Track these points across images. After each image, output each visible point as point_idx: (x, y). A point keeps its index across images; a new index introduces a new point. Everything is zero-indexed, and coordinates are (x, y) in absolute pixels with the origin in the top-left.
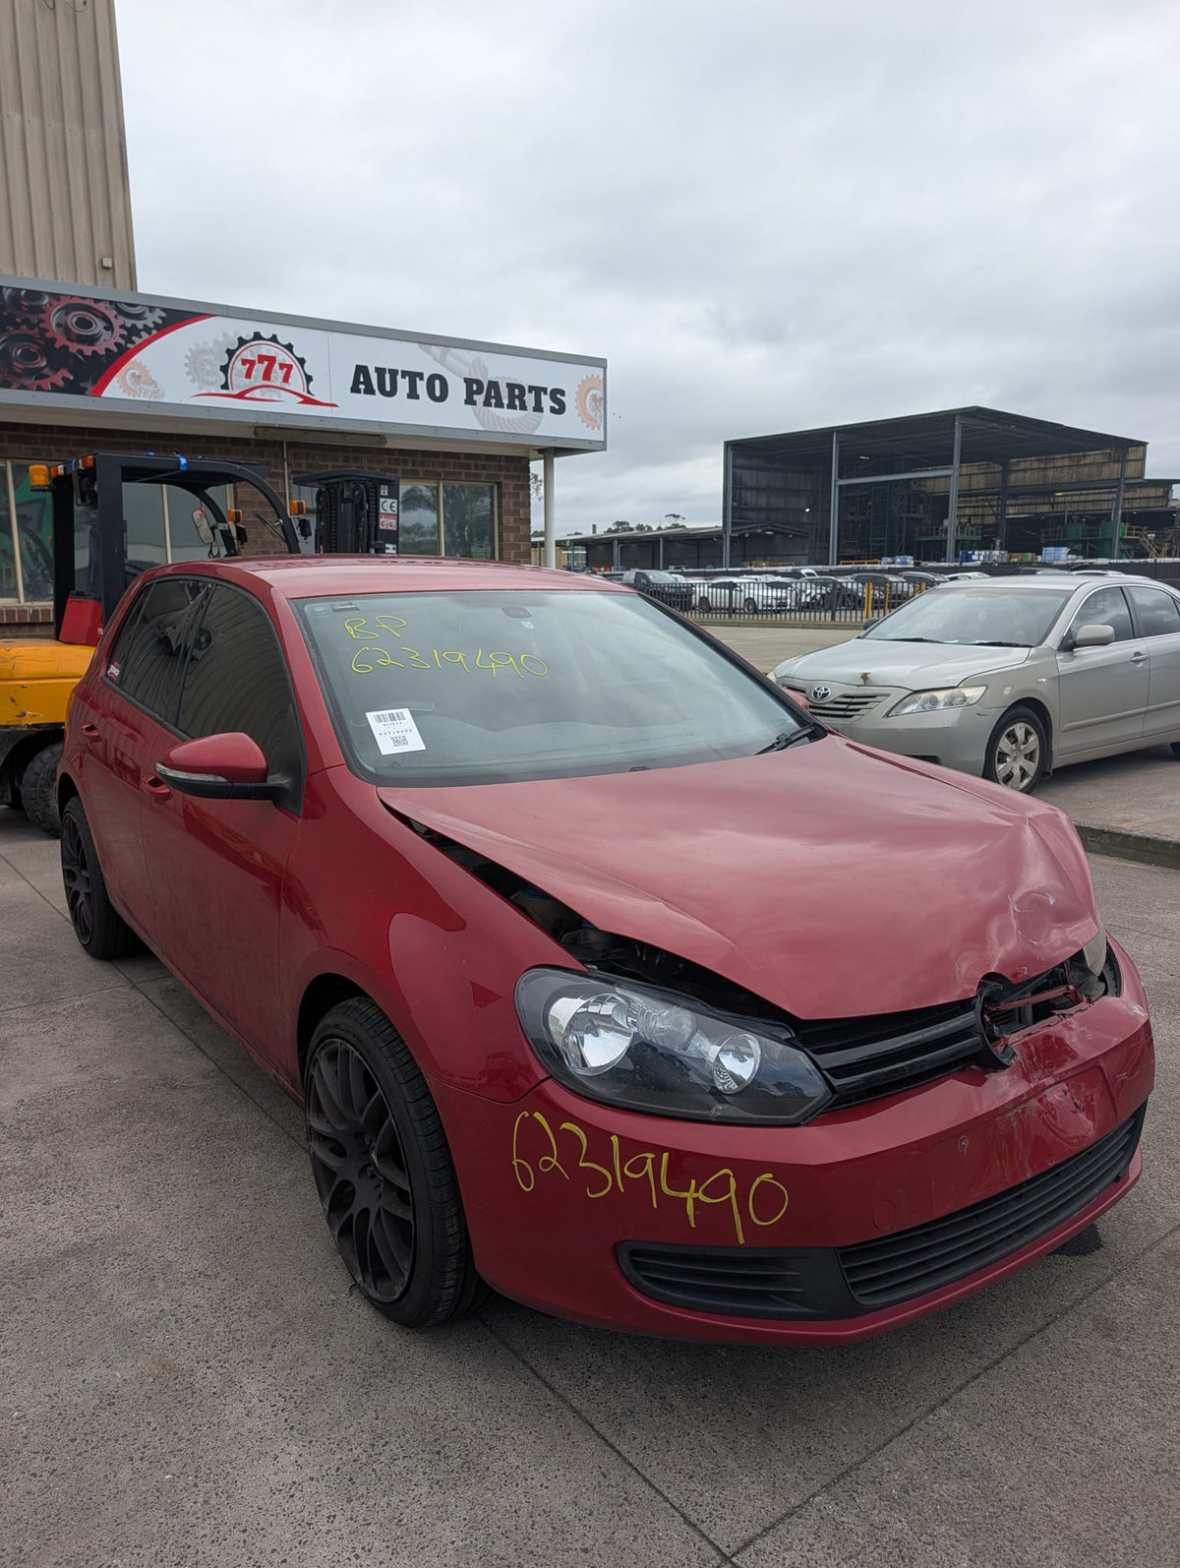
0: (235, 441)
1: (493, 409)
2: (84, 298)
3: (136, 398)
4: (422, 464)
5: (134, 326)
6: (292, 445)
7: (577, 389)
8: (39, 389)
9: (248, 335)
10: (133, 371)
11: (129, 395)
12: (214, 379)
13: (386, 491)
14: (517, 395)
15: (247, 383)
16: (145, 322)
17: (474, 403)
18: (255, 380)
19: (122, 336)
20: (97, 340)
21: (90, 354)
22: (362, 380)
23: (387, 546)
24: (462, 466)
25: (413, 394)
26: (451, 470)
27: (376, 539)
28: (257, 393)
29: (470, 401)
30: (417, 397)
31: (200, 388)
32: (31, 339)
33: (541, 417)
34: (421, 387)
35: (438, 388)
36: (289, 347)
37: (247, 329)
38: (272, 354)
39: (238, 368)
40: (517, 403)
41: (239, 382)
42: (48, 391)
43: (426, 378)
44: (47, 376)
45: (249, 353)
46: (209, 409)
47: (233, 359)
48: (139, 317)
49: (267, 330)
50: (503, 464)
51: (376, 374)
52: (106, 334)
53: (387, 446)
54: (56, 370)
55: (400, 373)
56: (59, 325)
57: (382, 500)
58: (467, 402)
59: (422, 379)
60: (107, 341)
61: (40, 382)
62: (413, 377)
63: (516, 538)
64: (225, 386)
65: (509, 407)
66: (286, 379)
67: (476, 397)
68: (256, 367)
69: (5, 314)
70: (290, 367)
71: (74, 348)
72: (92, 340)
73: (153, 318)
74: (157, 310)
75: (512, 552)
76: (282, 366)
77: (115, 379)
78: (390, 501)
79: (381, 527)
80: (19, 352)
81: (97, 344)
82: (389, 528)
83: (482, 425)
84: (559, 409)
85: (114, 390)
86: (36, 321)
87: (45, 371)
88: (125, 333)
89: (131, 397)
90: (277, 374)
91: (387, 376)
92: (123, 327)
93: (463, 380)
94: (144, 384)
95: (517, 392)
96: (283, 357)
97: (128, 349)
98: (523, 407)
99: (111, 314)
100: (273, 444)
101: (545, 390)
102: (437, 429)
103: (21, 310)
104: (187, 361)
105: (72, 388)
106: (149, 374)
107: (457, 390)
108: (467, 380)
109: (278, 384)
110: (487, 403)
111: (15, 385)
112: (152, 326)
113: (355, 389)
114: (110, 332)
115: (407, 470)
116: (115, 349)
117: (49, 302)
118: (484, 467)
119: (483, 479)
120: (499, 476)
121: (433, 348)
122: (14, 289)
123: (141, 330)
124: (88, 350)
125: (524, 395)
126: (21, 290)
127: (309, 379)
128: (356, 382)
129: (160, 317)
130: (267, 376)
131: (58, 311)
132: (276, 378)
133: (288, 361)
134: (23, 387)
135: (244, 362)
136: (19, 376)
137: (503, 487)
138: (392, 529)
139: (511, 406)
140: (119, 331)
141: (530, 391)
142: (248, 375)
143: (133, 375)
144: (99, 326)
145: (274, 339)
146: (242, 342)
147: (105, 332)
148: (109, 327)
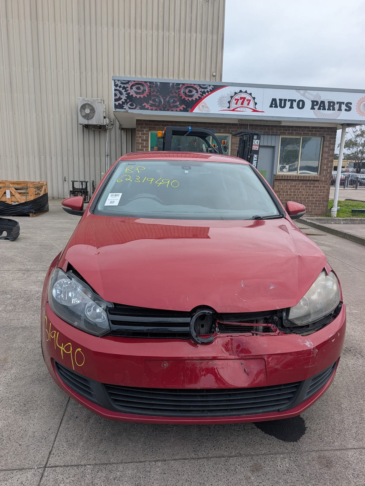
0: (233, 124)
1: (321, 111)
2: (191, 84)
3: (202, 112)
4: (295, 130)
5: (204, 91)
6: (251, 125)
7: (357, 102)
8: (176, 111)
9: (238, 91)
10: (202, 104)
11: (200, 111)
12: (226, 105)
13: (256, 137)
14: (332, 105)
15: (236, 106)
16: (207, 90)
17: (314, 109)
18: (238, 105)
19: (200, 94)
20: (193, 96)
21: (191, 100)
22: (274, 103)
23: (254, 155)
24: (310, 131)
25: (291, 107)
26: (306, 132)
27: (251, 153)
28: (238, 109)
29: (313, 108)
30: (293, 108)
31: (221, 108)
32: (176, 97)
33: (341, 113)
34: (295, 104)
35: (301, 105)
36: (251, 94)
37: (237, 89)
38: (245, 97)
39: (234, 101)
40: (331, 108)
41: (233, 106)
42: (179, 111)
43: (297, 101)
44: (179, 107)
45: (237, 97)
46: (223, 115)
47: (232, 99)
48: (206, 88)
49: (244, 89)
50: (326, 130)
51: (279, 101)
52: (196, 94)
53: (282, 125)
54: (181, 105)
55: (288, 100)
56: (183, 92)
57: (254, 140)
58: (311, 109)
59: (295, 102)
60: (196, 96)
61: (177, 109)
62: (292, 101)
63: (328, 156)
64: (229, 107)
65: (328, 110)
66: (248, 104)
67: (315, 107)
68: (239, 101)
69: (170, 90)
70: (250, 100)
71: (187, 99)
72: (192, 96)
73: (209, 88)
74: (211, 86)
75: (326, 160)
76: (247, 100)
77: (197, 107)
78: (257, 141)
79: (253, 149)
80: (172, 101)
81: (193, 97)
82: (256, 149)
83: (316, 116)
84: (349, 109)
85: (196, 110)
86: (178, 92)
87: (178, 106)
88: (201, 93)
89: (201, 112)
90: (246, 103)
91: (283, 102)
92: (201, 92)
93: (311, 101)
94: (205, 108)
95: (332, 104)
96: (248, 97)
97: (202, 98)
98: (334, 109)
99: (198, 88)
100: (245, 125)
101: (343, 103)
102: (299, 118)
103: (174, 89)
104: (218, 100)
105: (185, 110)
106: (207, 105)
107: (308, 104)
108: (312, 101)
109: (245, 106)
110: (319, 109)
111: (170, 110)
112: (209, 91)
113: (271, 106)
114: (197, 93)
115: (289, 133)
116: (198, 98)
117: (182, 86)
118: (318, 131)
119: (317, 135)
120: (324, 134)
121: (301, 91)
122: (173, 83)
123: (206, 92)
124: (190, 99)
125: (335, 105)
126: (174, 83)
127: (256, 104)
128: (272, 104)
129: (212, 88)
130: (242, 104)
131: (184, 88)
132: (245, 104)
133: (250, 99)
134: (172, 111)
135: (236, 100)
136: (172, 107)
137: (325, 138)
138: (257, 150)
139: (329, 109)
140: (200, 93)
141: (337, 104)
142: (236, 104)
143: (202, 105)
144: (194, 91)
145: (246, 92)
146: (236, 93)
147: (196, 93)
148: (197, 92)
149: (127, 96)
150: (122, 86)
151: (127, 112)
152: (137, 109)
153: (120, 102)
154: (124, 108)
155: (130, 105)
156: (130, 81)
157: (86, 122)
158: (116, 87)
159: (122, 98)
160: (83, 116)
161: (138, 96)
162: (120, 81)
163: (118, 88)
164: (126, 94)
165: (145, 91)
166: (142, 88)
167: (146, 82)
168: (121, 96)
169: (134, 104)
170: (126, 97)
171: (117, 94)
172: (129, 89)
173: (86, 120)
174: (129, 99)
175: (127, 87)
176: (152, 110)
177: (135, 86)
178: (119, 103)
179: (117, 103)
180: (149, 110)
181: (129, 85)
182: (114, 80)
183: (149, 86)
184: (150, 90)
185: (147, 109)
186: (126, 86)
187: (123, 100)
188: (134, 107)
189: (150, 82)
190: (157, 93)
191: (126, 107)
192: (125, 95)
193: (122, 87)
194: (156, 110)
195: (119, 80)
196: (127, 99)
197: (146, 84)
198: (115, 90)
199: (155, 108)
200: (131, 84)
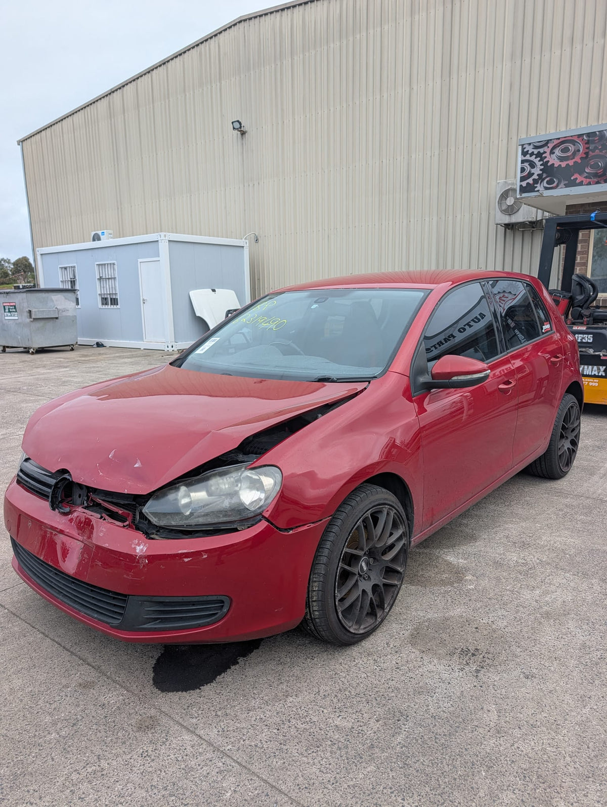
149: (542, 167)
150: (536, 151)
151: (541, 195)
152: (559, 187)
153: (530, 181)
154: (536, 189)
155: (548, 183)
156: (551, 140)
157: (507, 220)
158: (525, 156)
159: (533, 174)
160: (503, 210)
161: (563, 164)
162: (532, 144)
163: (528, 157)
164: (541, 165)
165: (577, 153)
166: (572, 148)
167: (580, 136)
168: (533, 171)
169: (555, 180)
170: (541, 170)
171: (525, 168)
172: (547, 155)
173: (507, 217)
174: (546, 173)
175: (545, 152)
176: (589, 184)
177: (559, 146)
178: (528, 184)
179: (524, 184)
180: (583, 185)
181: (548, 147)
182: (522, 145)
183: (586, 141)
184: (588, 148)
185: (581, 184)
186: (541, 150)
187: (535, 177)
188: (555, 185)
189: (588, 135)
190: (601, 150)
191: (539, 187)
192: (539, 166)
193: (535, 155)
194: (598, 183)
195: (530, 144)
196: (542, 173)
197: (581, 138)
198: (523, 162)
199: (596, 180)
200: (551, 145)
